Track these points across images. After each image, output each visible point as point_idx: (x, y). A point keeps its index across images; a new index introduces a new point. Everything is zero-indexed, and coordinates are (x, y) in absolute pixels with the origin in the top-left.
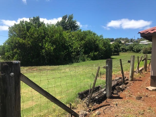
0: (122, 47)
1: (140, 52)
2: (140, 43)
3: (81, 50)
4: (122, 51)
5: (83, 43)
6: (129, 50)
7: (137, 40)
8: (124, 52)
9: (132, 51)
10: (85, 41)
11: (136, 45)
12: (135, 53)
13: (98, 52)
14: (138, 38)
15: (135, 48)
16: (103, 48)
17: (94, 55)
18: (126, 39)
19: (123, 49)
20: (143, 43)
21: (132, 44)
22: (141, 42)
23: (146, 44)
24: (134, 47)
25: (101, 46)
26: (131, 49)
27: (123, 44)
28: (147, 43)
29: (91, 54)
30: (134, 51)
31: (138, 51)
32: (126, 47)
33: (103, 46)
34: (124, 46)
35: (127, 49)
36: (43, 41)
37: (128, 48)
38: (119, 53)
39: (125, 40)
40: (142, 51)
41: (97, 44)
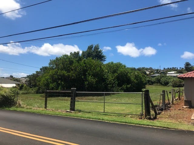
0: (148, 79)
1: (168, 85)
2: (168, 75)
3: (114, 82)
4: (148, 84)
5: (116, 75)
6: (156, 82)
7: (163, 71)
8: (150, 84)
9: (159, 84)
10: (117, 73)
11: (163, 77)
12: (163, 86)
13: (130, 85)
14: (164, 68)
15: (163, 80)
16: (135, 81)
17: (126, 87)
18: (151, 69)
19: (149, 81)
20: (171, 75)
21: (158, 75)
22: (168, 73)
23: (174, 77)
24: (161, 80)
25: (132, 79)
26: (158, 82)
27: (148, 75)
28: (175, 75)
29: (124, 87)
30: (161, 84)
31: (166, 84)
32: (153, 79)
33: (134, 79)
34: (149, 78)
35: (153, 81)
36: (86, 75)
37: (155, 80)
38: (146, 85)
39: (150, 71)
40: (170, 84)
41: (129, 77)
